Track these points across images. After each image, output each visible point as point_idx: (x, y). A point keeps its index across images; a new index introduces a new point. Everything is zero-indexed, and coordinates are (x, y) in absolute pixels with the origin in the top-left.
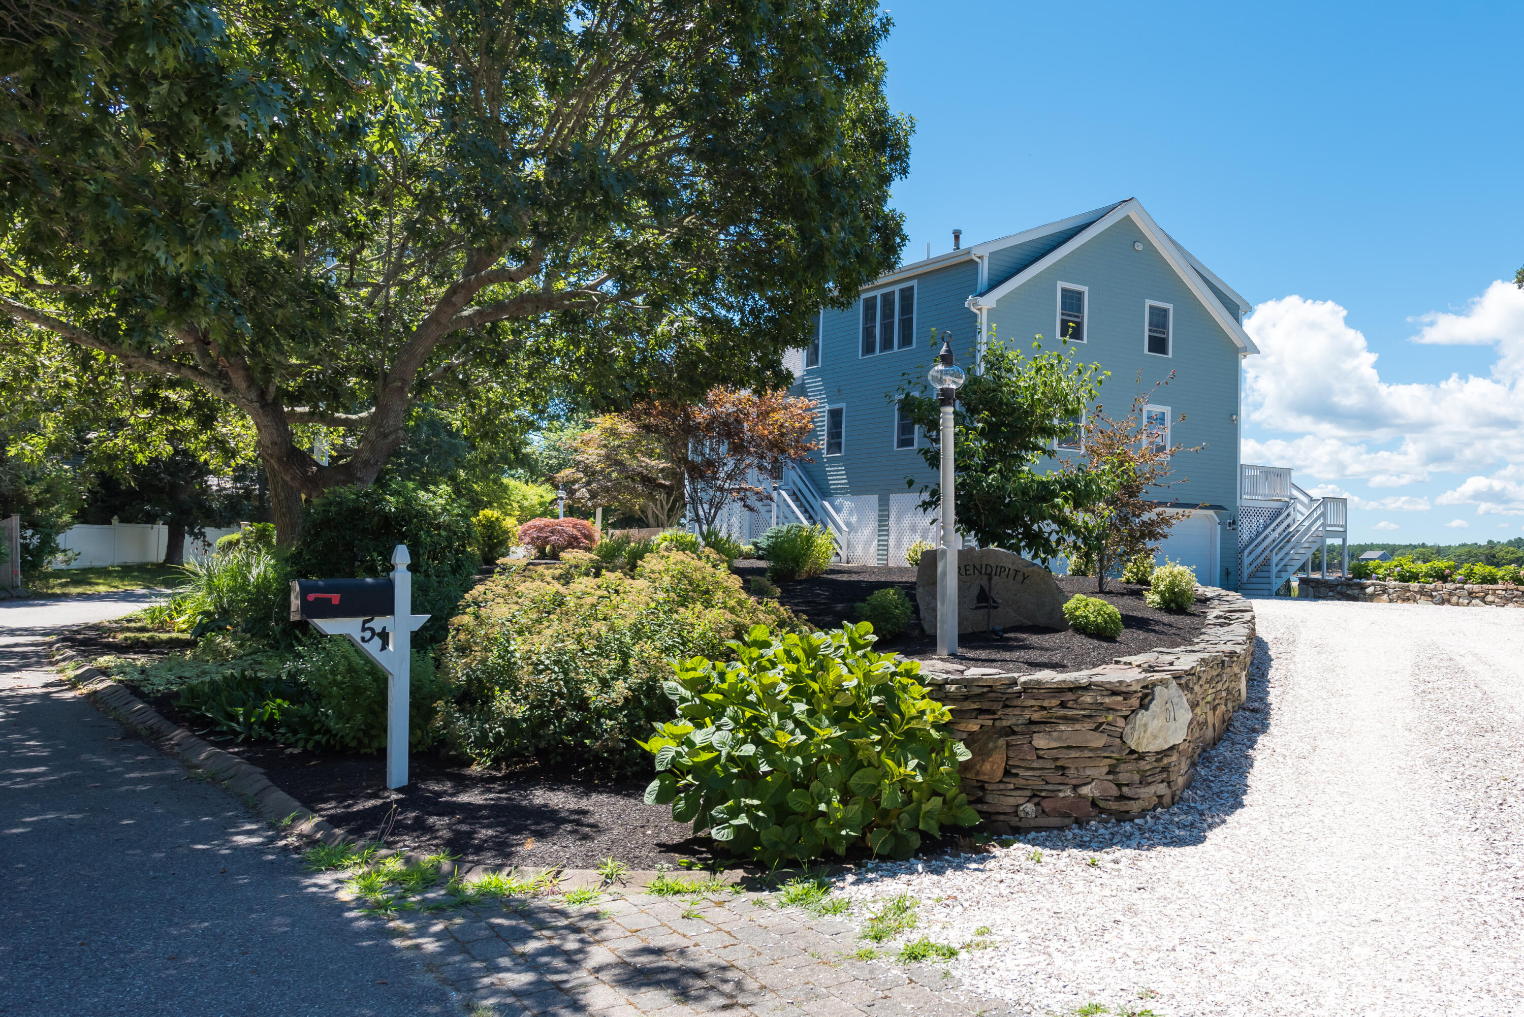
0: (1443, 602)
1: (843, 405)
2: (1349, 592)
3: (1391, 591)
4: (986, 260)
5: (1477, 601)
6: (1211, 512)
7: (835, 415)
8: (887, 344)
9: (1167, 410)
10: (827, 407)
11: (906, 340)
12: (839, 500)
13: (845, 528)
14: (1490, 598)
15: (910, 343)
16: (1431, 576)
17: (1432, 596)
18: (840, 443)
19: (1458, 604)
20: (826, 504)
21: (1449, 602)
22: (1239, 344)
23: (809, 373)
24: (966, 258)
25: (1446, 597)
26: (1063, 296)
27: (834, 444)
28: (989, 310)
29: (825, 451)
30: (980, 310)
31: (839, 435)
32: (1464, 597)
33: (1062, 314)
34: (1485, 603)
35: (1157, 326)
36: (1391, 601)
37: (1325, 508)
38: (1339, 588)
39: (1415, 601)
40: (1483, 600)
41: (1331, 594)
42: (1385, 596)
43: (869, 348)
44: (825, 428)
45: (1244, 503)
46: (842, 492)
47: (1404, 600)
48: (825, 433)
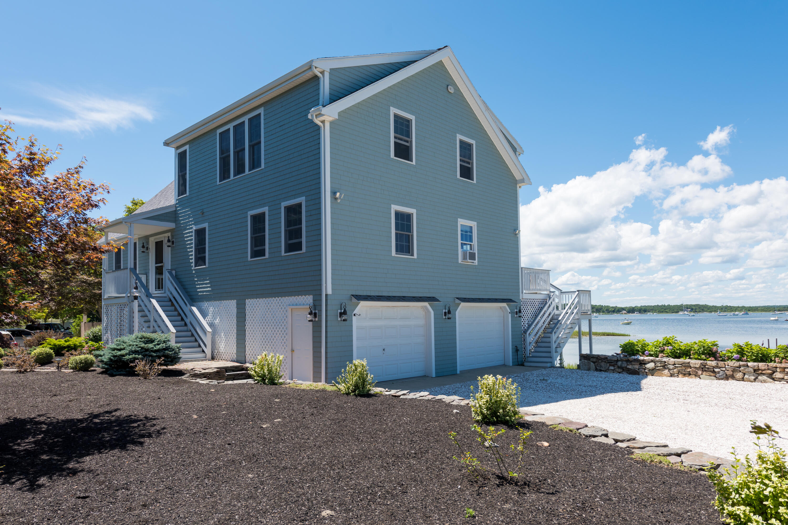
0: (727, 378)
1: (206, 225)
2: (630, 367)
3: (671, 367)
4: (327, 75)
5: (765, 377)
6: (504, 305)
7: (200, 234)
8: (240, 169)
9: (473, 224)
10: (194, 228)
11: (255, 163)
12: (205, 305)
13: (208, 329)
14: (778, 375)
15: (259, 165)
16: (703, 353)
17: (714, 372)
18: (205, 257)
19: (743, 379)
20: (194, 309)
21: (733, 377)
22: (518, 176)
23: (180, 202)
24: (308, 75)
25: (729, 373)
26: (395, 122)
27: (200, 259)
28: (332, 123)
29: (193, 265)
30: (323, 122)
31: (204, 250)
32: (749, 373)
33: (395, 137)
34: (773, 379)
35: (464, 157)
36: (672, 375)
37: (579, 298)
38: (619, 363)
39: (696, 375)
40: (771, 376)
41: (612, 368)
42: (666, 371)
43: (225, 174)
44: (193, 245)
45: (525, 296)
46: (208, 298)
47: (684, 375)
48: (193, 249)
